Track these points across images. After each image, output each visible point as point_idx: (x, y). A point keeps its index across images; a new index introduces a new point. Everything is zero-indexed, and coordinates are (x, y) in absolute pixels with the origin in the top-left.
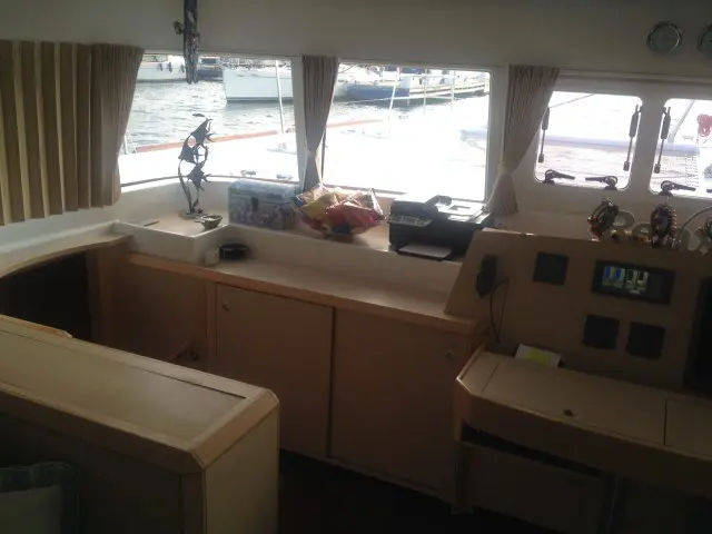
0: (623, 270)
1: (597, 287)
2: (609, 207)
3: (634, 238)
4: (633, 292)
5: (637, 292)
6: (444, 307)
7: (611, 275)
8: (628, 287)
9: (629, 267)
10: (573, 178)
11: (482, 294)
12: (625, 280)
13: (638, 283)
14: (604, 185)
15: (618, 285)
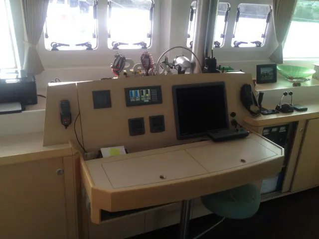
0: (138, 91)
1: (129, 104)
2: (121, 58)
3: (135, 73)
4: (145, 101)
5: (148, 101)
6: (42, 143)
7: (133, 95)
8: (142, 99)
9: (141, 88)
10: (68, 45)
11: (66, 126)
12: (140, 96)
13: (146, 96)
14: (85, 48)
15: (138, 99)
